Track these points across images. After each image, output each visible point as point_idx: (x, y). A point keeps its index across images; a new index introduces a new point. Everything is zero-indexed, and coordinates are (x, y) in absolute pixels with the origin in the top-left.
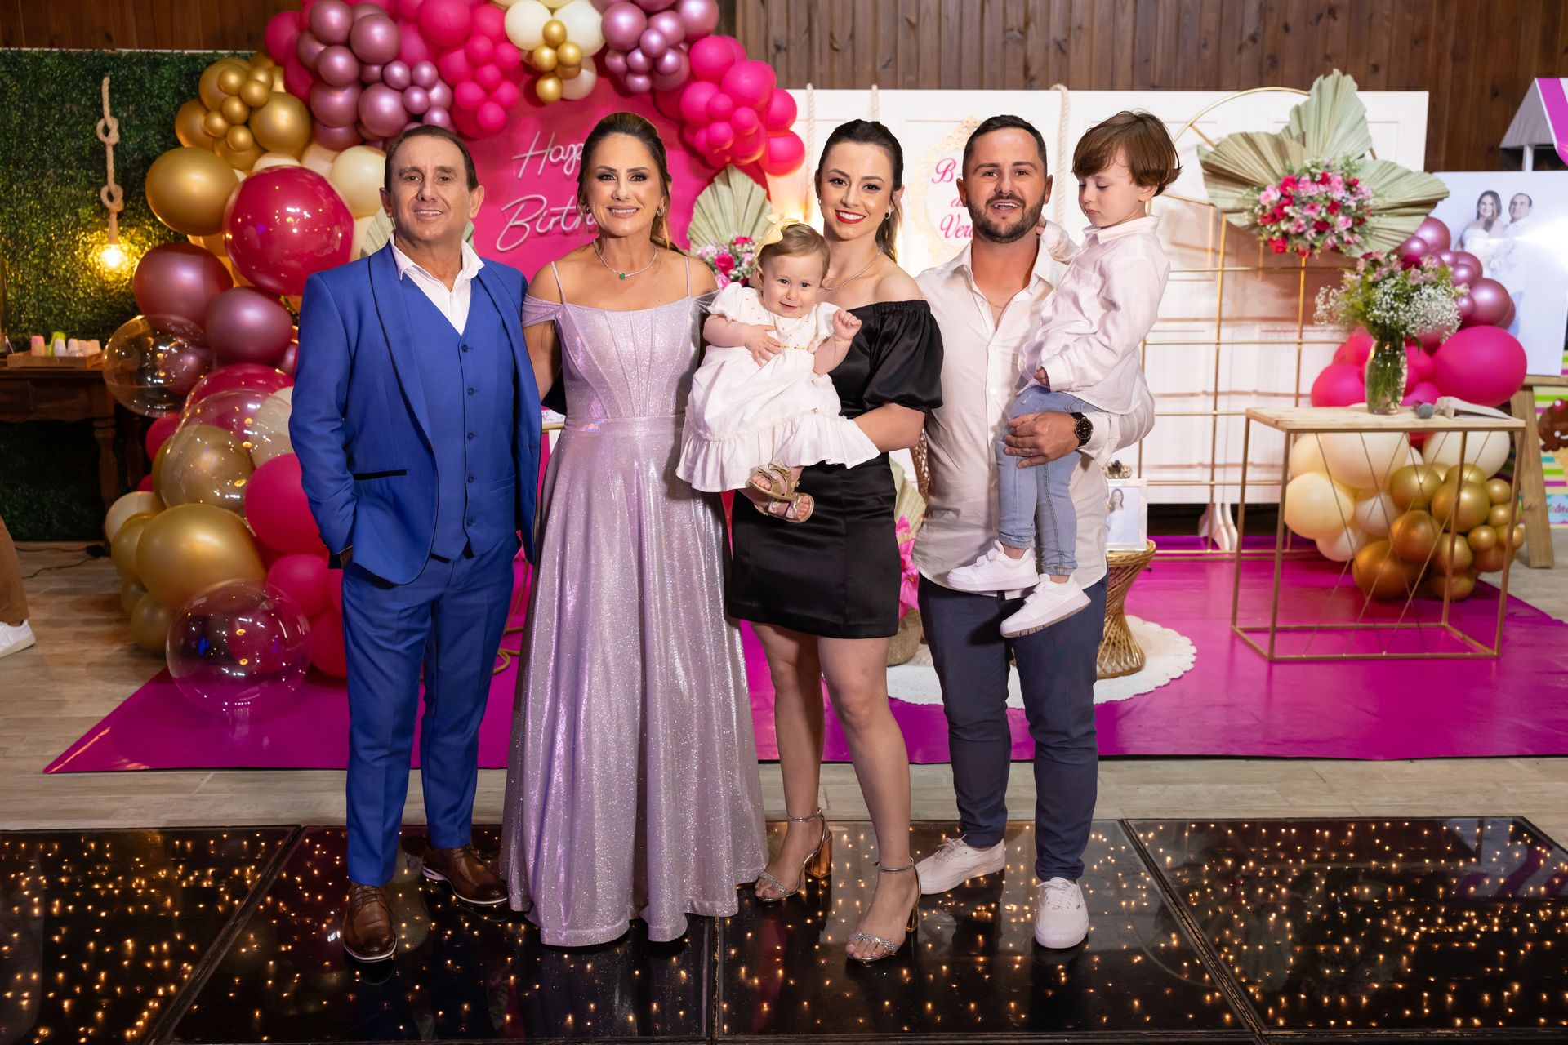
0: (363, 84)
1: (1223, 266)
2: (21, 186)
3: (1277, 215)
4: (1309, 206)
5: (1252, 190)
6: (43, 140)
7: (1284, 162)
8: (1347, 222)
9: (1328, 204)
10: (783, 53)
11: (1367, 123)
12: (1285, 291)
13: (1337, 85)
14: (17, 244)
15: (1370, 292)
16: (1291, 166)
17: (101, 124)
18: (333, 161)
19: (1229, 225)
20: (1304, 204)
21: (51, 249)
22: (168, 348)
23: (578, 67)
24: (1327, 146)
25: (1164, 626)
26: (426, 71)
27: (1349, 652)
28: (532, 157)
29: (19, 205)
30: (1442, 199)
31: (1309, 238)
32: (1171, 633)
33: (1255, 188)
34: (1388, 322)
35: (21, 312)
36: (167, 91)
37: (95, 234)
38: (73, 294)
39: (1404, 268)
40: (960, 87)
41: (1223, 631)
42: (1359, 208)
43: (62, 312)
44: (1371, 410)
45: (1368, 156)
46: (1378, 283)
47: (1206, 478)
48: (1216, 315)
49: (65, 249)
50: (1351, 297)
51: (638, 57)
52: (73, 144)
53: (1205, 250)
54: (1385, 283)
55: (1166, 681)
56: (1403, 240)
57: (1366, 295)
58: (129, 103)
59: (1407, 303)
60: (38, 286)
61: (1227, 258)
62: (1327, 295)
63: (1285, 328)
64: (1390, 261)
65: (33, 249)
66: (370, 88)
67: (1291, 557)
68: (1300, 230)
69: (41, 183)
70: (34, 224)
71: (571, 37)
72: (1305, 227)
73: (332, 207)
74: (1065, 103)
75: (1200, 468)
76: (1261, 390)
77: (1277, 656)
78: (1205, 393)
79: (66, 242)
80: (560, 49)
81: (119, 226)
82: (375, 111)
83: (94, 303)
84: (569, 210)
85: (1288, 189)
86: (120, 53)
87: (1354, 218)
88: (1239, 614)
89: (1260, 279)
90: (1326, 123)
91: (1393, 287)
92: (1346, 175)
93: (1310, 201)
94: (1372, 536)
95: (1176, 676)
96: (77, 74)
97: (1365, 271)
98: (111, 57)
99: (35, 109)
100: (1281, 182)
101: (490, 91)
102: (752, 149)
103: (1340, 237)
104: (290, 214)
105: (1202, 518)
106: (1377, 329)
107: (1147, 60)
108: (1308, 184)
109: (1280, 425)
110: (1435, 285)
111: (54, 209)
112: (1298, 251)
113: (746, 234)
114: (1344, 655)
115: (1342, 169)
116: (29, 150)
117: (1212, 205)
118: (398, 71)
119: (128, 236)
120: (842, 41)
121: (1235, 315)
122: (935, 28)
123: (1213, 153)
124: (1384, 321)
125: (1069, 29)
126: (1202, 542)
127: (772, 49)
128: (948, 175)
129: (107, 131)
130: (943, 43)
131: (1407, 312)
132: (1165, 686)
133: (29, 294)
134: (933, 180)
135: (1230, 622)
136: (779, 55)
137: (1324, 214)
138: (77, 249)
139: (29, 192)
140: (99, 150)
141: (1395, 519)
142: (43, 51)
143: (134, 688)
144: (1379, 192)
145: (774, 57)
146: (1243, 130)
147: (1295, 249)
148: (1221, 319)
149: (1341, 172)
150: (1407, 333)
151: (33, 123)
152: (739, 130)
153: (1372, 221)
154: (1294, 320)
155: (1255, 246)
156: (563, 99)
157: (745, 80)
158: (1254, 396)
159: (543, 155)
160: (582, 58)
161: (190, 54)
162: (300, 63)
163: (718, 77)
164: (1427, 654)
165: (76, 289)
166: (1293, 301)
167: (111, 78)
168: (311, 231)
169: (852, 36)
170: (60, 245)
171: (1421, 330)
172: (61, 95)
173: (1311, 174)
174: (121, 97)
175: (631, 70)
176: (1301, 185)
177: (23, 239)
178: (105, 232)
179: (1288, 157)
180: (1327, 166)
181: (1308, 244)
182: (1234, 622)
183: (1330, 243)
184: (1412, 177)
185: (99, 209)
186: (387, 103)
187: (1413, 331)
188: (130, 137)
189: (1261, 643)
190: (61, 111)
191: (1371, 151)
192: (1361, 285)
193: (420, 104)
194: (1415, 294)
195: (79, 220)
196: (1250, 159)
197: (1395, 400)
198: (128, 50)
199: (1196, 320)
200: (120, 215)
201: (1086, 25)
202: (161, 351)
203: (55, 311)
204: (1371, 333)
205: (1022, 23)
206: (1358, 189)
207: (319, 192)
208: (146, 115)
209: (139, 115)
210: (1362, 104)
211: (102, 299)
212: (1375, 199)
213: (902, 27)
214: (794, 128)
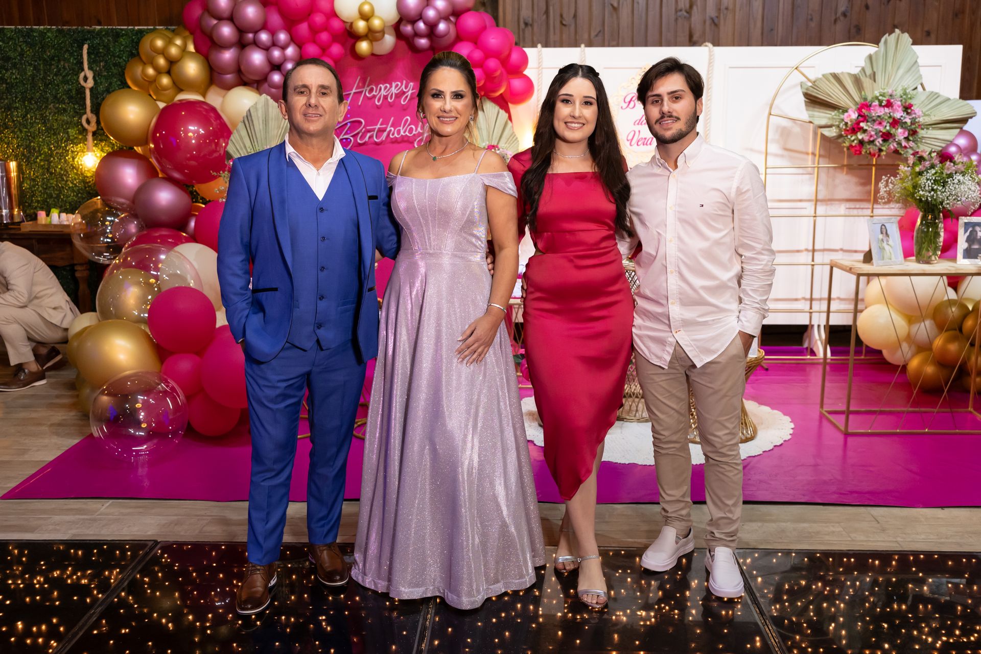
0: (242, 45)
1: (818, 164)
2: (32, 115)
3: (855, 129)
4: (877, 122)
5: (839, 112)
6: (46, 86)
7: (861, 93)
8: (904, 133)
9: (891, 121)
10: (530, 28)
11: (919, 66)
12: (862, 181)
13: (899, 40)
14: (30, 152)
15: (917, 179)
16: (865, 95)
17: (82, 75)
18: (224, 97)
19: (823, 136)
20: (874, 121)
21: (51, 155)
23: (383, 32)
24: (891, 81)
25: (773, 408)
26: (283, 36)
27: (902, 429)
28: (355, 93)
29: (31, 127)
30: (971, 117)
31: (878, 144)
32: (777, 414)
33: (841, 111)
34: (930, 200)
35: (33, 196)
36: (124, 53)
37: (79, 146)
38: (65, 184)
39: (941, 162)
41: (814, 412)
42: (912, 124)
43: (58, 196)
44: (918, 261)
45: (920, 88)
46: (923, 172)
47: (807, 308)
48: (814, 198)
49: (60, 155)
50: (905, 182)
51: (421, 25)
52: (65, 88)
53: (807, 154)
54: (928, 172)
55: (771, 447)
56: (944, 145)
57: (914, 181)
58: (101, 61)
59: (944, 186)
60: (43, 179)
61: (821, 160)
62: (887, 181)
63: (862, 207)
64: (931, 157)
65: (41, 155)
66: (246, 48)
67: (863, 362)
68: (872, 139)
69: (45, 113)
70: (40, 140)
71: (377, 13)
72: (875, 137)
73: (219, 127)
74: (711, 56)
75: (803, 301)
76: (845, 248)
77: (850, 431)
78: (807, 250)
79: (61, 151)
80: (370, 20)
81: (94, 140)
82: (249, 63)
83: (78, 190)
84: (379, 128)
85: (863, 110)
86: (95, 29)
87: (909, 131)
88: (826, 400)
89: (845, 173)
90: (890, 67)
91: (933, 175)
92: (904, 101)
93: (879, 119)
94: (923, 348)
95: (778, 444)
96: (67, 42)
97: (913, 164)
98: (89, 32)
99: (42, 66)
100: (858, 106)
101: (325, 50)
102: (499, 86)
103: (899, 144)
104: (191, 131)
105: (805, 335)
106: (921, 204)
107: (772, 30)
108: (877, 108)
109: (852, 270)
110: (963, 174)
111: (54, 130)
112: (870, 153)
113: (494, 143)
114: (898, 431)
115: (901, 97)
116: (38, 92)
117: (811, 122)
118: (264, 37)
119: (100, 147)
120: (568, 19)
121: (828, 197)
122: (630, 11)
123: (811, 87)
124: (927, 199)
125: (719, 10)
126: (805, 351)
127: (522, 25)
128: (632, 104)
129: (86, 79)
130: (635, 20)
131: (943, 192)
132: (769, 451)
133: (37, 185)
134: (622, 107)
135: (819, 406)
136: (526, 29)
137: (888, 128)
138: (67, 156)
139: (37, 119)
140: (81, 91)
141: (935, 338)
142: (46, 28)
144: (927, 113)
145: (524, 31)
146: (832, 71)
147: (868, 152)
148: (817, 200)
149: (900, 99)
150: (944, 207)
151: (40, 75)
152: (489, 74)
153: (922, 133)
154: (868, 201)
155: (841, 151)
156: (373, 55)
157: (493, 40)
158: (841, 252)
159: (363, 91)
160: (385, 26)
161: (138, 29)
162: (203, 32)
163: (475, 38)
164: (957, 431)
165: (67, 181)
166: (868, 187)
167: (89, 45)
168: (205, 142)
169: (575, 16)
170: (57, 153)
171: (953, 205)
172: (58, 56)
173: (879, 100)
174: (95, 57)
175: (417, 34)
176: (872, 108)
177: (34, 149)
179: (864, 90)
180: (891, 96)
181: (877, 148)
182: (822, 406)
183: (892, 147)
184: (950, 102)
185: (81, 129)
186: (257, 58)
187: (948, 206)
188: (101, 83)
189: (839, 421)
190: (58, 66)
191: (922, 85)
192: (910, 175)
193: (279, 58)
194: (949, 180)
195: (69, 136)
196: (836, 90)
197: (935, 254)
198: (100, 27)
199: (801, 201)
200: (94, 134)
201: (731, 7)
203: (54, 196)
204: (918, 207)
205: (688, 6)
206: (912, 110)
207: (211, 117)
208: (111, 69)
209: (107, 69)
210: (915, 53)
211: (83, 188)
212: (924, 117)
213: (608, 9)
214: (527, 72)
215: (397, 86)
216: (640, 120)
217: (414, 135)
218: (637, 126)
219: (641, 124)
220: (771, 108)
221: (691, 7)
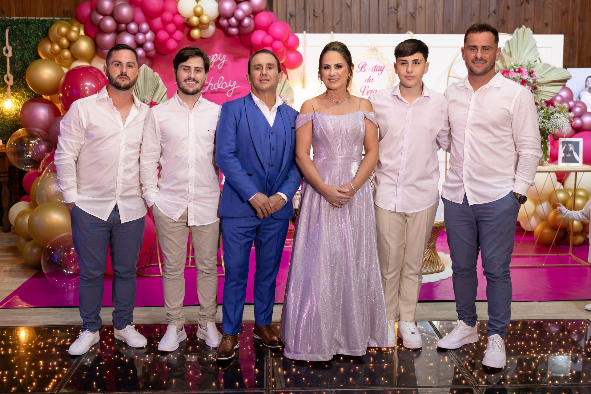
0: (118, 32)
7: (503, 64)
9: (521, 81)
10: (293, 18)
11: (537, 47)
13: (525, 32)
16: (506, 65)
17: (4, 49)
22: (34, 142)
23: (208, 24)
24: (521, 57)
26: (145, 26)
30: (569, 79)
36: (33, 35)
37: (1, 95)
39: (547, 106)
40: (369, 32)
42: (534, 83)
45: (538, 61)
51: (233, 20)
54: (540, 112)
56: (553, 96)
58: (17, 40)
59: (549, 120)
64: (541, 103)
66: (122, 33)
71: (205, 12)
80: (200, 17)
81: (11, 91)
86: (14, 19)
87: (532, 87)
90: (520, 47)
91: (543, 113)
92: (528, 69)
94: (542, 219)
98: (10, 21)
101: (171, 34)
104: (87, 86)
107: (449, 21)
108: (513, 73)
110: (560, 113)
114: (527, 265)
115: (527, 66)
118: (133, 26)
120: (318, 13)
122: (358, 8)
125: (416, 8)
127: (289, 17)
128: (363, 69)
129: (7, 51)
130: (362, 14)
131: (549, 124)
134: (357, 71)
136: (291, 19)
140: (3, 59)
141: (550, 212)
143: (25, 280)
144: (543, 76)
145: (289, 20)
149: (526, 68)
150: (549, 132)
153: (540, 88)
156: (201, 38)
157: (278, 30)
160: (210, 21)
161: (43, 19)
162: (91, 22)
163: (266, 29)
164: (561, 265)
167: (9, 30)
169: (323, 11)
171: (555, 131)
173: (514, 68)
174: (13, 37)
175: (230, 26)
176: (510, 73)
178: (5, 94)
179: (505, 62)
180: (521, 65)
184: (556, 70)
185: (3, 84)
186: (128, 39)
187: (551, 131)
188: (17, 54)
191: (539, 59)
193: (142, 40)
194: (551, 116)
197: (546, 160)
198: (17, 18)
200: (12, 87)
201: (423, 6)
202: (31, 143)
205: (395, 5)
206: (533, 74)
207: (99, 76)
208: (24, 45)
209: (21, 45)
210: (535, 40)
211: (3, 123)
212: (541, 79)
213: (344, 7)
214: (298, 49)
215: (215, 57)
216: (369, 79)
217: (226, 88)
218: (367, 83)
219: (369, 82)
220: (449, 72)
221: (398, 6)
